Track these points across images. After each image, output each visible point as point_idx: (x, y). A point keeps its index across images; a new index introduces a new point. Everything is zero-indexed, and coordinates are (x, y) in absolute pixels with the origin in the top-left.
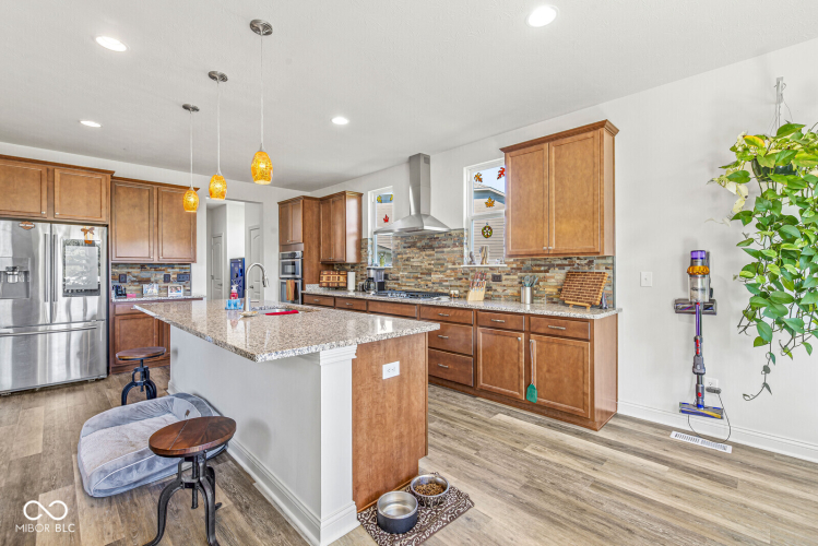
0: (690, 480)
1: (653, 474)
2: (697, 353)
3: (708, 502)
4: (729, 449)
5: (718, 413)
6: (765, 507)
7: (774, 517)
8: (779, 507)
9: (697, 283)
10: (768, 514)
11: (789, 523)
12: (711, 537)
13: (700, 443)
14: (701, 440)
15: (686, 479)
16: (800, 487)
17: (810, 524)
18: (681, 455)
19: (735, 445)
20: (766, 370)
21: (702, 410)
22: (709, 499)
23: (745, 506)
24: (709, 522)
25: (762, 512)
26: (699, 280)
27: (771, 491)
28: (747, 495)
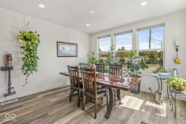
0: (13, 111)
1: (3, 116)
2: (9, 80)
3: (20, 112)
4: (17, 100)
5: (14, 92)
6: (29, 106)
7: (32, 106)
8: (31, 104)
9: (9, 62)
10: (30, 107)
11: (34, 106)
12: (24, 118)
13: (10, 102)
14: (10, 101)
15: (12, 111)
16: (32, 99)
17: (36, 104)
18: (7, 107)
19: (18, 98)
20: (26, 79)
21: (10, 94)
22: (19, 112)
23: (26, 108)
24: (22, 116)
25: (29, 107)
26: (10, 62)
27: (29, 103)
28: (26, 106)
